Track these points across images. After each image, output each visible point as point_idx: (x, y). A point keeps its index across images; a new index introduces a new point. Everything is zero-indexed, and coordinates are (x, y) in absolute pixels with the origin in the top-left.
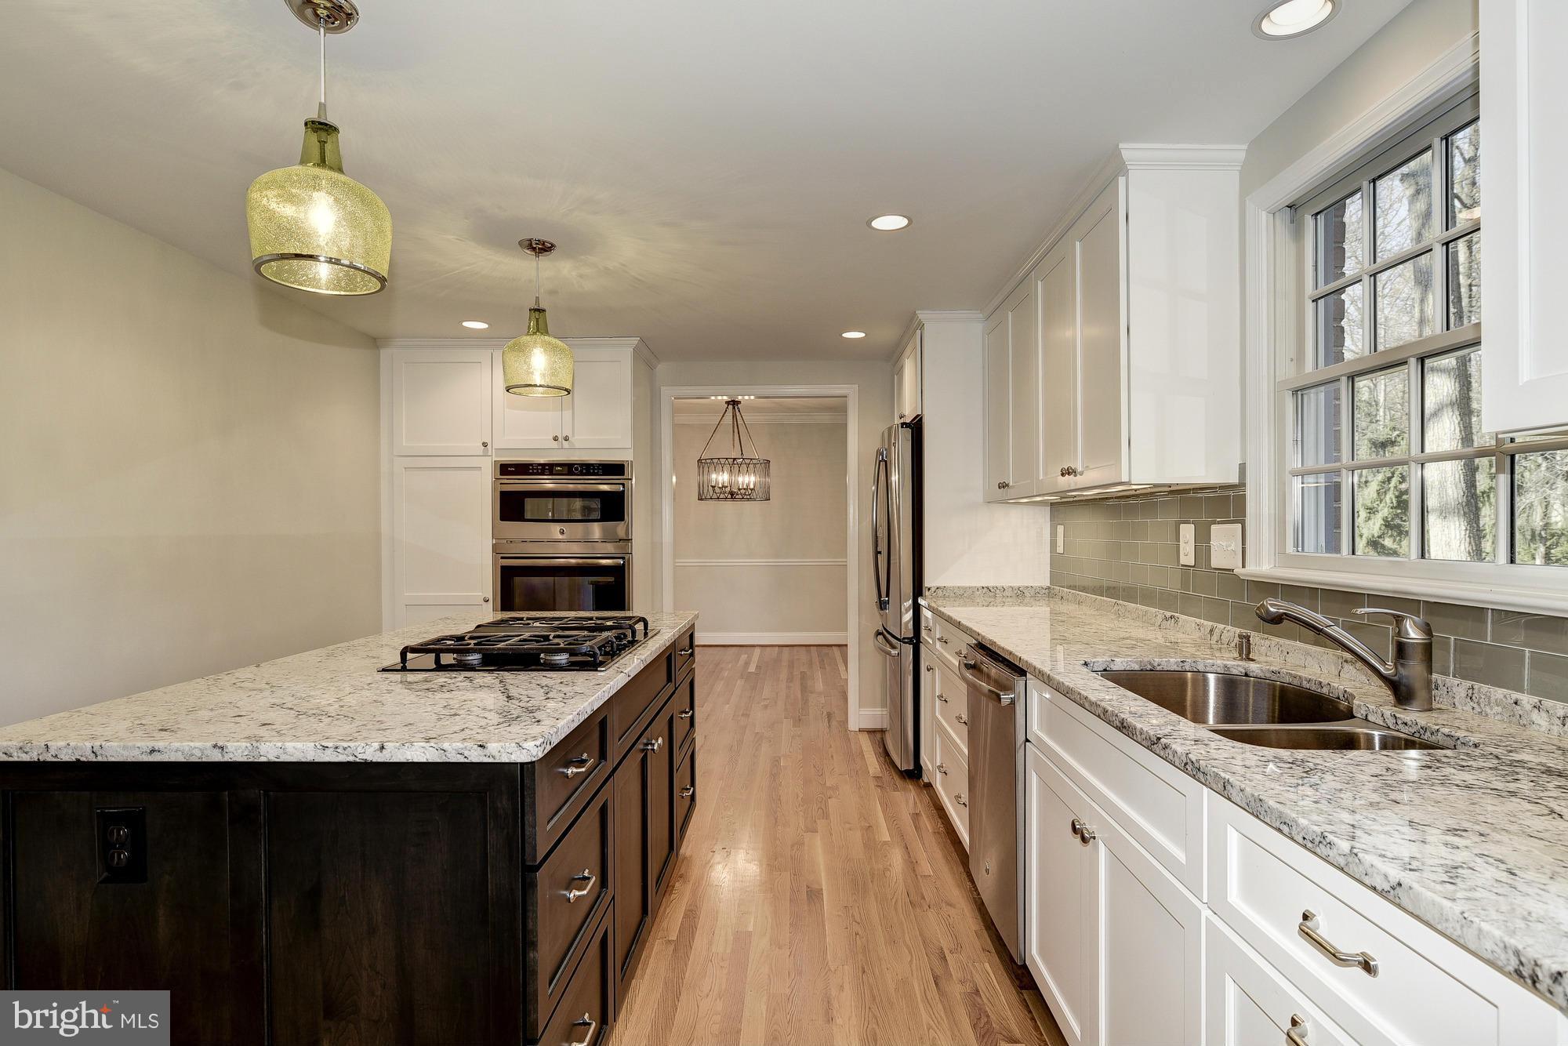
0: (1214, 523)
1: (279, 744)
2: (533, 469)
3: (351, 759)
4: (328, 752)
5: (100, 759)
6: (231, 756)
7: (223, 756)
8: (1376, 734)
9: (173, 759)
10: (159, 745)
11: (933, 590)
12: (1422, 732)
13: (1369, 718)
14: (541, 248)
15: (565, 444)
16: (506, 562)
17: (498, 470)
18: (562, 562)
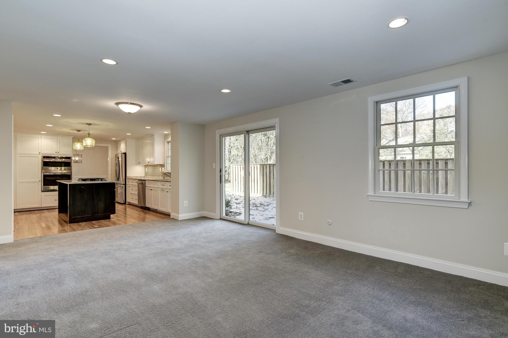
2: (51, 157)
15: (58, 153)
16: (44, 174)
17: (42, 157)
18: (58, 174)
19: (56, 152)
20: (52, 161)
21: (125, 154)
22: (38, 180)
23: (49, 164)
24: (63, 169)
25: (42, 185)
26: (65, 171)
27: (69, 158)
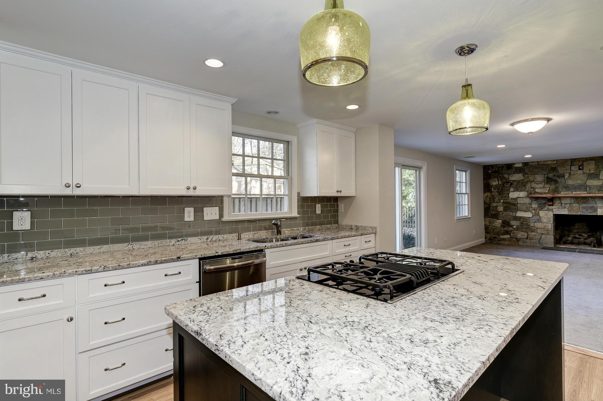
0: (206, 207)
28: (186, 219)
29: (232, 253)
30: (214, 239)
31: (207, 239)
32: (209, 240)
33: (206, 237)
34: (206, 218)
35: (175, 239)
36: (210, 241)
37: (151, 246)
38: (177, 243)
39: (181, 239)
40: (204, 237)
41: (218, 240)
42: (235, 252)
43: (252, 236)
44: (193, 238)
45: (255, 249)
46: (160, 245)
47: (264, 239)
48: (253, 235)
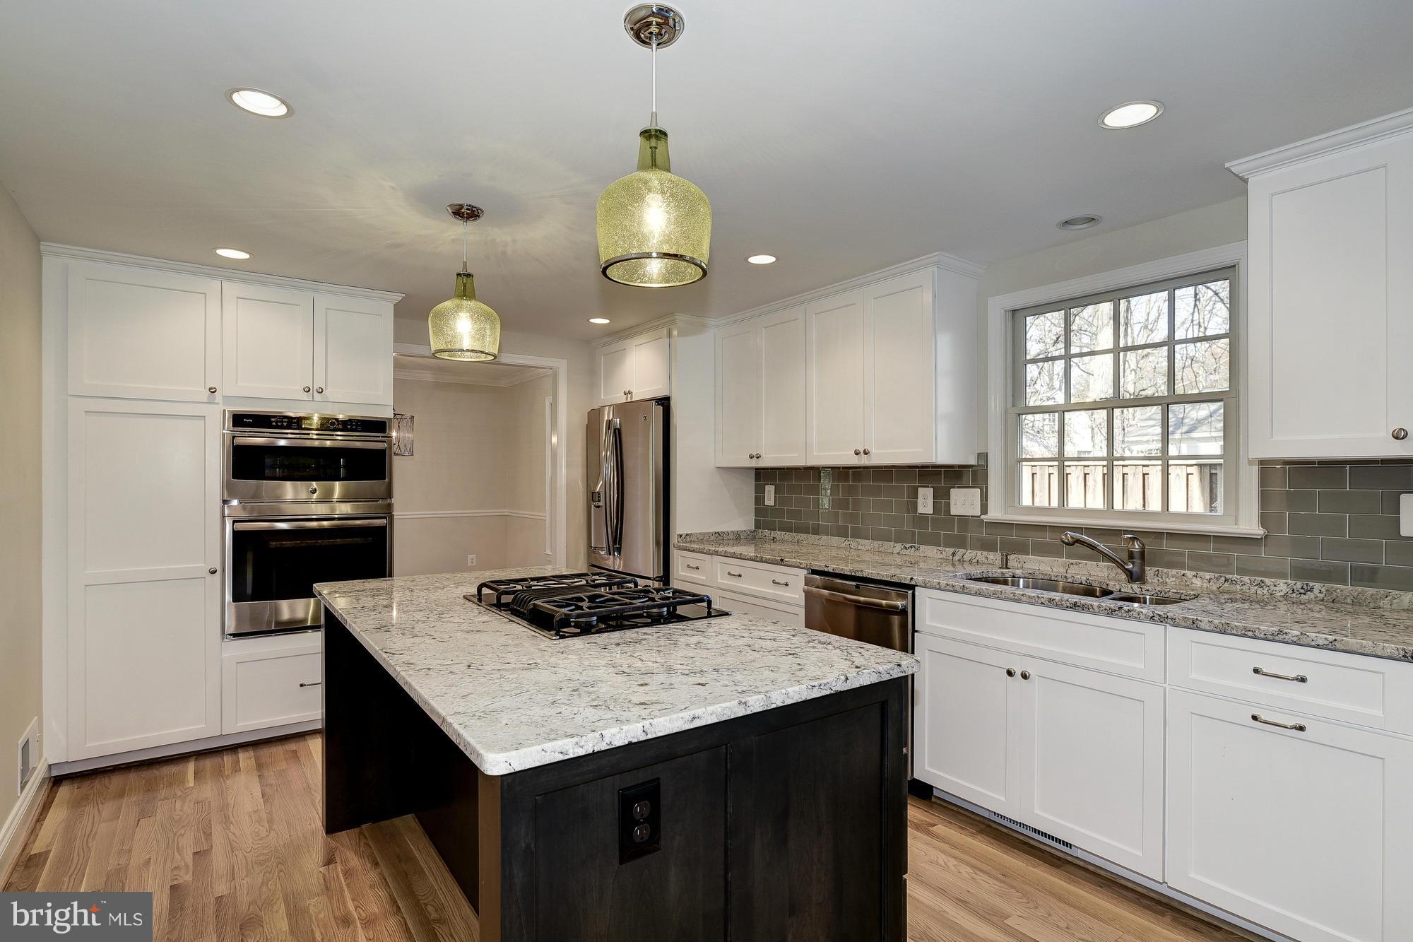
0: (954, 487)
1: (783, 691)
2: (277, 422)
3: (828, 692)
4: (815, 689)
5: (650, 737)
6: (752, 708)
7: (746, 710)
8: (1148, 597)
9: (709, 722)
10: (698, 712)
11: (684, 536)
12: (1159, 593)
13: (1122, 590)
14: (467, 213)
15: (317, 397)
16: (241, 527)
17: (229, 423)
18: (314, 524)
19: (308, 390)
20: (282, 443)
21: (664, 402)
22: (202, 566)
23: (268, 461)
24: (336, 495)
25: (229, 597)
26: (346, 509)
27: (378, 426)
28: (921, 510)
29: (849, 573)
30: (967, 557)
31: (954, 554)
32: (957, 558)
33: (952, 550)
34: (955, 511)
35: (900, 544)
36: (959, 560)
37: (869, 548)
38: (904, 552)
39: (910, 545)
40: (947, 549)
41: (975, 560)
42: (853, 574)
43: (1062, 570)
44: (929, 547)
45: (889, 579)
46: (880, 549)
47: (1081, 584)
48: (1064, 567)
